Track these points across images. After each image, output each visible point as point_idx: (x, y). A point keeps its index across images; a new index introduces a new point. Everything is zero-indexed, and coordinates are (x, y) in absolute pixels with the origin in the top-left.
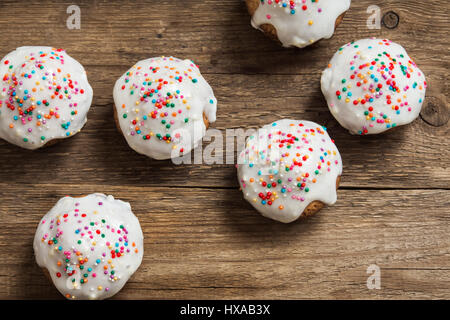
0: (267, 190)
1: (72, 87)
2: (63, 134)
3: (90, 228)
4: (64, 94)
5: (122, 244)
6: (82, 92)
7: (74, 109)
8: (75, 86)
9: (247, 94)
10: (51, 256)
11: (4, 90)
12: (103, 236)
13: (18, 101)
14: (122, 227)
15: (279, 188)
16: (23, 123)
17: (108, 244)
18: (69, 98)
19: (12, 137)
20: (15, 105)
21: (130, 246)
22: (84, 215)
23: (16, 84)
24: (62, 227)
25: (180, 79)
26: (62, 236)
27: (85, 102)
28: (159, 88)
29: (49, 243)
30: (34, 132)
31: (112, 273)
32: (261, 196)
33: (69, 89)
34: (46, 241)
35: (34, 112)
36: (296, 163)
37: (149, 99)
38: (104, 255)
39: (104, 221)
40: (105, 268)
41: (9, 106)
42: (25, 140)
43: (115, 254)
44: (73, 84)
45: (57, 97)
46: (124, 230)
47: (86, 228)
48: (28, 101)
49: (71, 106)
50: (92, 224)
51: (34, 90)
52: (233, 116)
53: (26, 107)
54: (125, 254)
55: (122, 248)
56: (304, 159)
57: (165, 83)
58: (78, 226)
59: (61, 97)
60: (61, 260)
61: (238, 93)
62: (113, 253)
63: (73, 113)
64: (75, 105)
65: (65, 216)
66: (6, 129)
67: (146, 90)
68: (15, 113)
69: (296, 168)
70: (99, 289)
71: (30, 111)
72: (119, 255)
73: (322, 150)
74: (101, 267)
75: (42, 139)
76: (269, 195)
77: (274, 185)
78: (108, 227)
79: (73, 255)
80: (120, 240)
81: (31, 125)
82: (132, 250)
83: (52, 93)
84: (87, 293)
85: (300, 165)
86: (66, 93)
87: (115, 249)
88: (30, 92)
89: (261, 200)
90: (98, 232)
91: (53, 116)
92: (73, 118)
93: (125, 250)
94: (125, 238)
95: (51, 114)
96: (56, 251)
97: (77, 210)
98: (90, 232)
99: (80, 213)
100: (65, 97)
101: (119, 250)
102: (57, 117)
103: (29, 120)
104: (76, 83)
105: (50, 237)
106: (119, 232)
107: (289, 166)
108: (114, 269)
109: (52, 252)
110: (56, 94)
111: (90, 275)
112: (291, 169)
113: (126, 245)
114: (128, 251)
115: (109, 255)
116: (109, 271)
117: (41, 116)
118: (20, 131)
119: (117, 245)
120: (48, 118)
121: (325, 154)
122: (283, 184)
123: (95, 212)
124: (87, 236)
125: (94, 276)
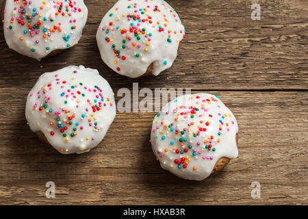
0: (181, 156)
1: (72, 6)
2: (64, 45)
3: (72, 90)
4: (65, 12)
5: (99, 100)
6: (80, 10)
7: (73, 24)
8: (74, 6)
9: (213, 14)
10: (45, 119)
11: (15, 9)
12: (83, 95)
13: (28, 18)
14: (96, 87)
15: (190, 152)
16: (31, 36)
17: (88, 101)
18: (70, 15)
19: (22, 48)
20: (25, 21)
21: (105, 101)
22: (64, 82)
23: (26, 4)
24: (48, 94)
25: (161, 30)
26: (50, 101)
27: (82, 18)
28: (143, 21)
29: (40, 109)
30: (41, 43)
31: (96, 124)
32: (176, 162)
33: (70, 8)
34: (37, 108)
35: (41, 27)
36: (201, 129)
37: (132, 21)
38: (87, 110)
39: (81, 84)
40: (89, 121)
41: (19, 22)
42: (33, 51)
43: (95, 109)
44: (73, 4)
45: (60, 14)
46: (98, 89)
47: (69, 91)
48: (36, 17)
49: (71, 22)
50: (73, 87)
51: (41, 8)
52: (202, 32)
53: (34, 22)
54: (102, 107)
55: (100, 103)
56: (207, 124)
57: (150, 22)
58: (62, 91)
59: (63, 14)
60: (53, 121)
61: (206, 13)
62: (93, 108)
63: (73, 28)
64: (74, 21)
65: (49, 85)
66: (16, 41)
67: (136, 14)
68: (25, 28)
69: (202, 133)
70: (87, 139)
71: (38, 25)
72: (98, 109)
73: (219, 114)
74: (86, 120)
75: (47, 49)
76: (183, 160)
77: (186, 151)
78: (85, 88)
79: (62, 114)
80: (97, 97)
81: (38, 37)
82: (108, 104)
83: (55, 11)
84: (78, 145)
85: (204, 130)
86: (67, 11)
87: (94, 104)
88: (38, 10)
89: (176, 165)
90: (79, 93)
91: (56, 31)
92: (72, 32)
93: (102, 105)
94: (100, 95)
95: (55, 28)
96: (48, 114)
97: (57, 80)
98: (72, 94)
99: (61, 81)
100: (66, 14)
101: (98, 105)
102: (60, 30)
103: (37, 33)
104: (75, 3)
105: (40, 104)
106: (95, 91)
107: (196, 132)
108: (97, 120)
109: (44, 116)
110: (59, 11)
111: (78, 128)
112: (198, 135)
113: (102, 100)
114: (105, 105)
115: (91, 110)
116: (93, 123)
117: (47, 29)
118: (29, 43)
119: (95, 101)
120: (53, 32)
121: (223, 117)
122: (193, 148)
123: (72, 79)
124: (71, 97)
125: (81, 128)
